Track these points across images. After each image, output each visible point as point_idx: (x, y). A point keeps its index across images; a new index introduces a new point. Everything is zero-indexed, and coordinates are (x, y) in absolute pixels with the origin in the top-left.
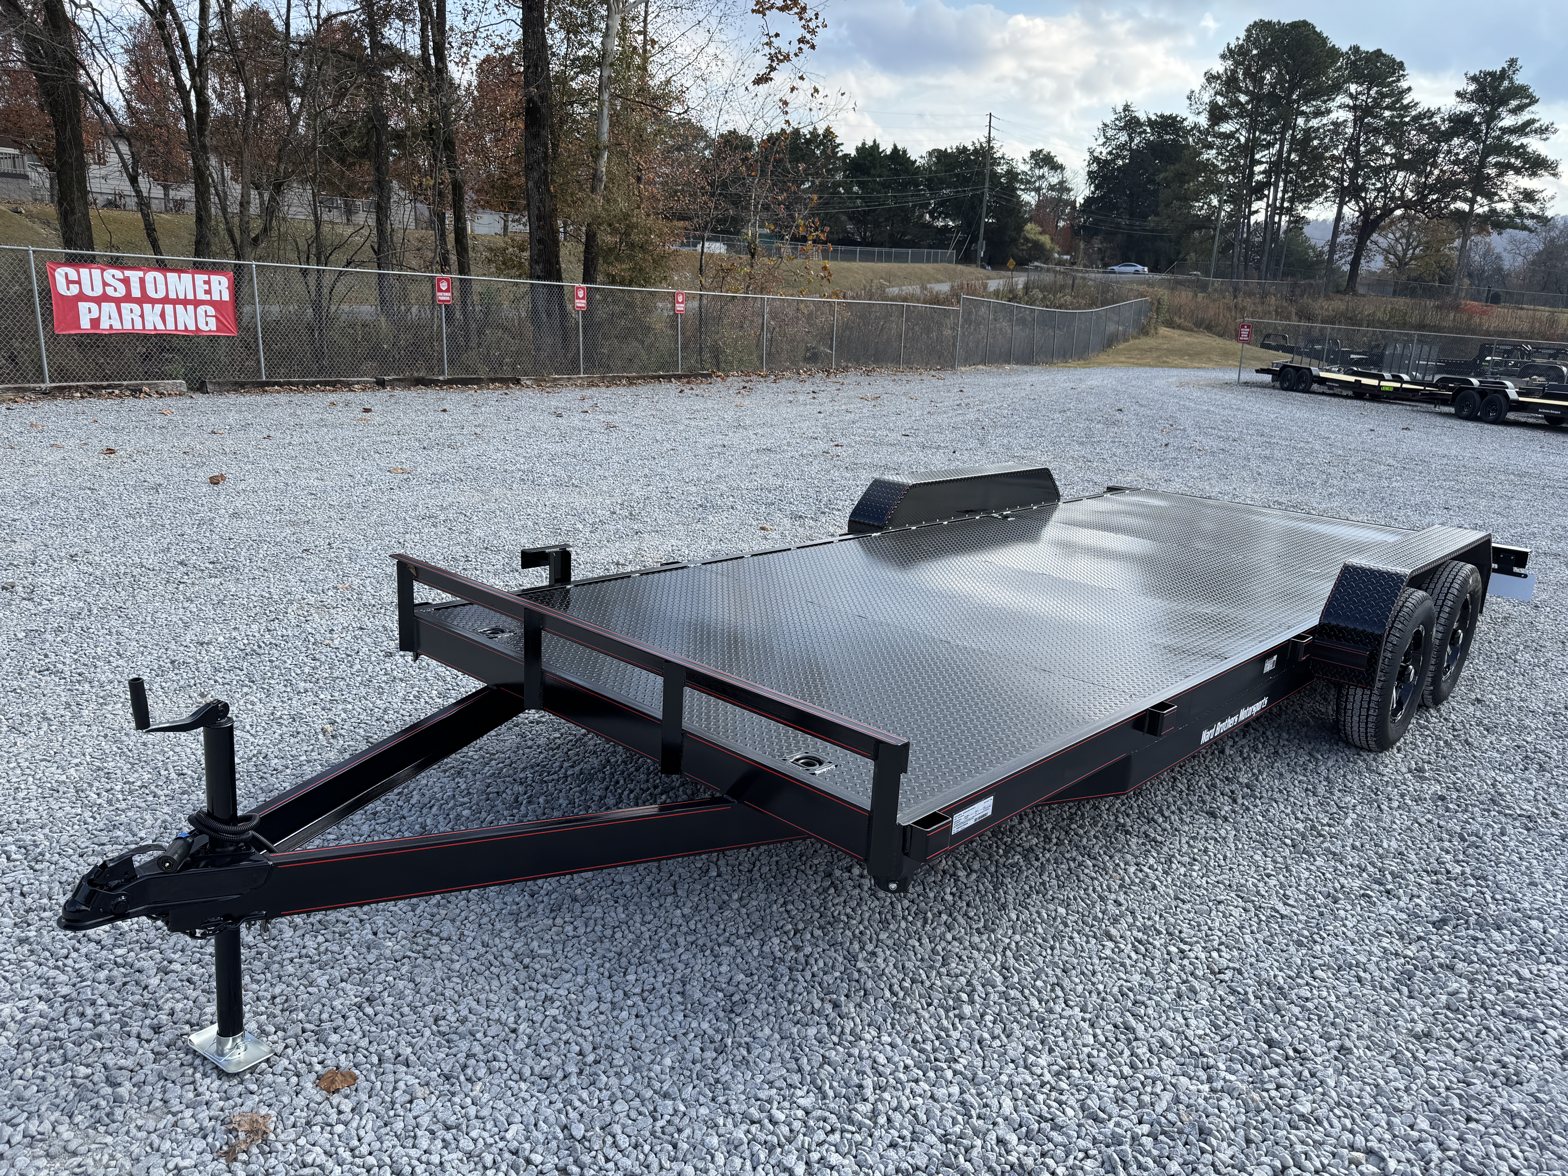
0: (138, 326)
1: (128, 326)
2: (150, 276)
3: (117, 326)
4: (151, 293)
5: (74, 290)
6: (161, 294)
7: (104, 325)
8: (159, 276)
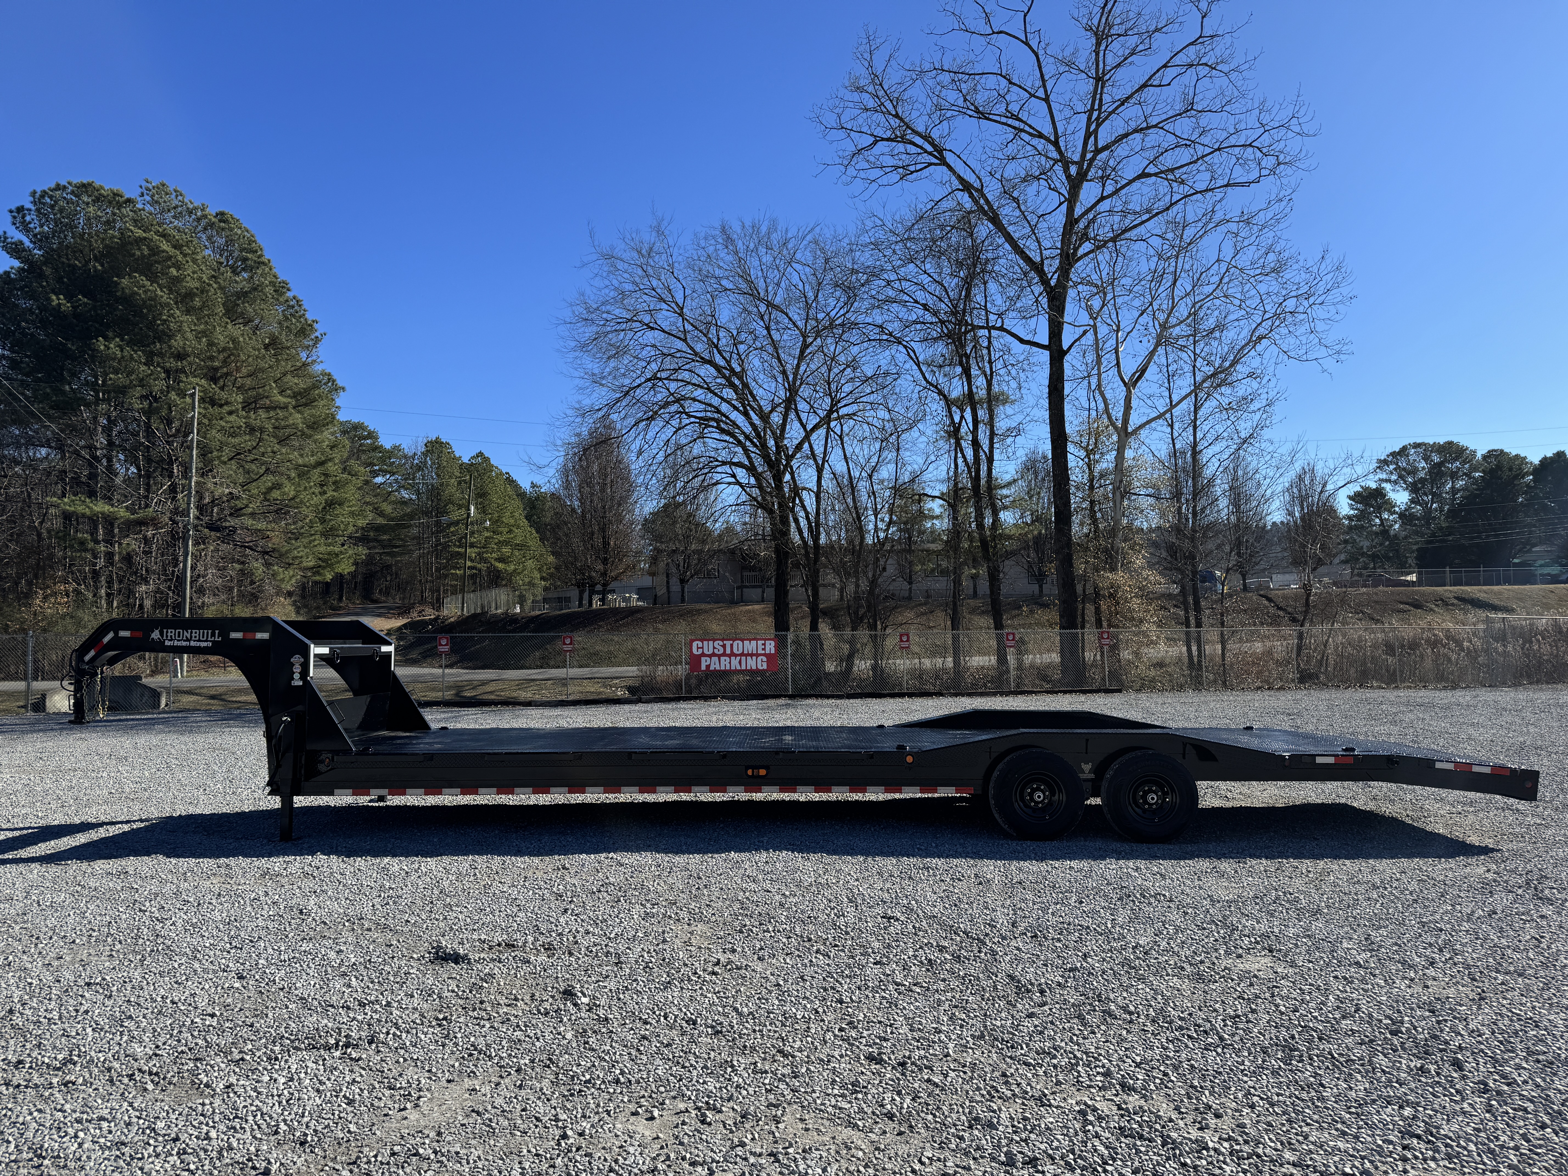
0: (728, 668)
1: (723, 668)
2: (735, 643)
3: (718, 668)
4: (735, 651)
5: (700, 651)
6: (740, 652)
7: (712, 668)
8: (740, 643)
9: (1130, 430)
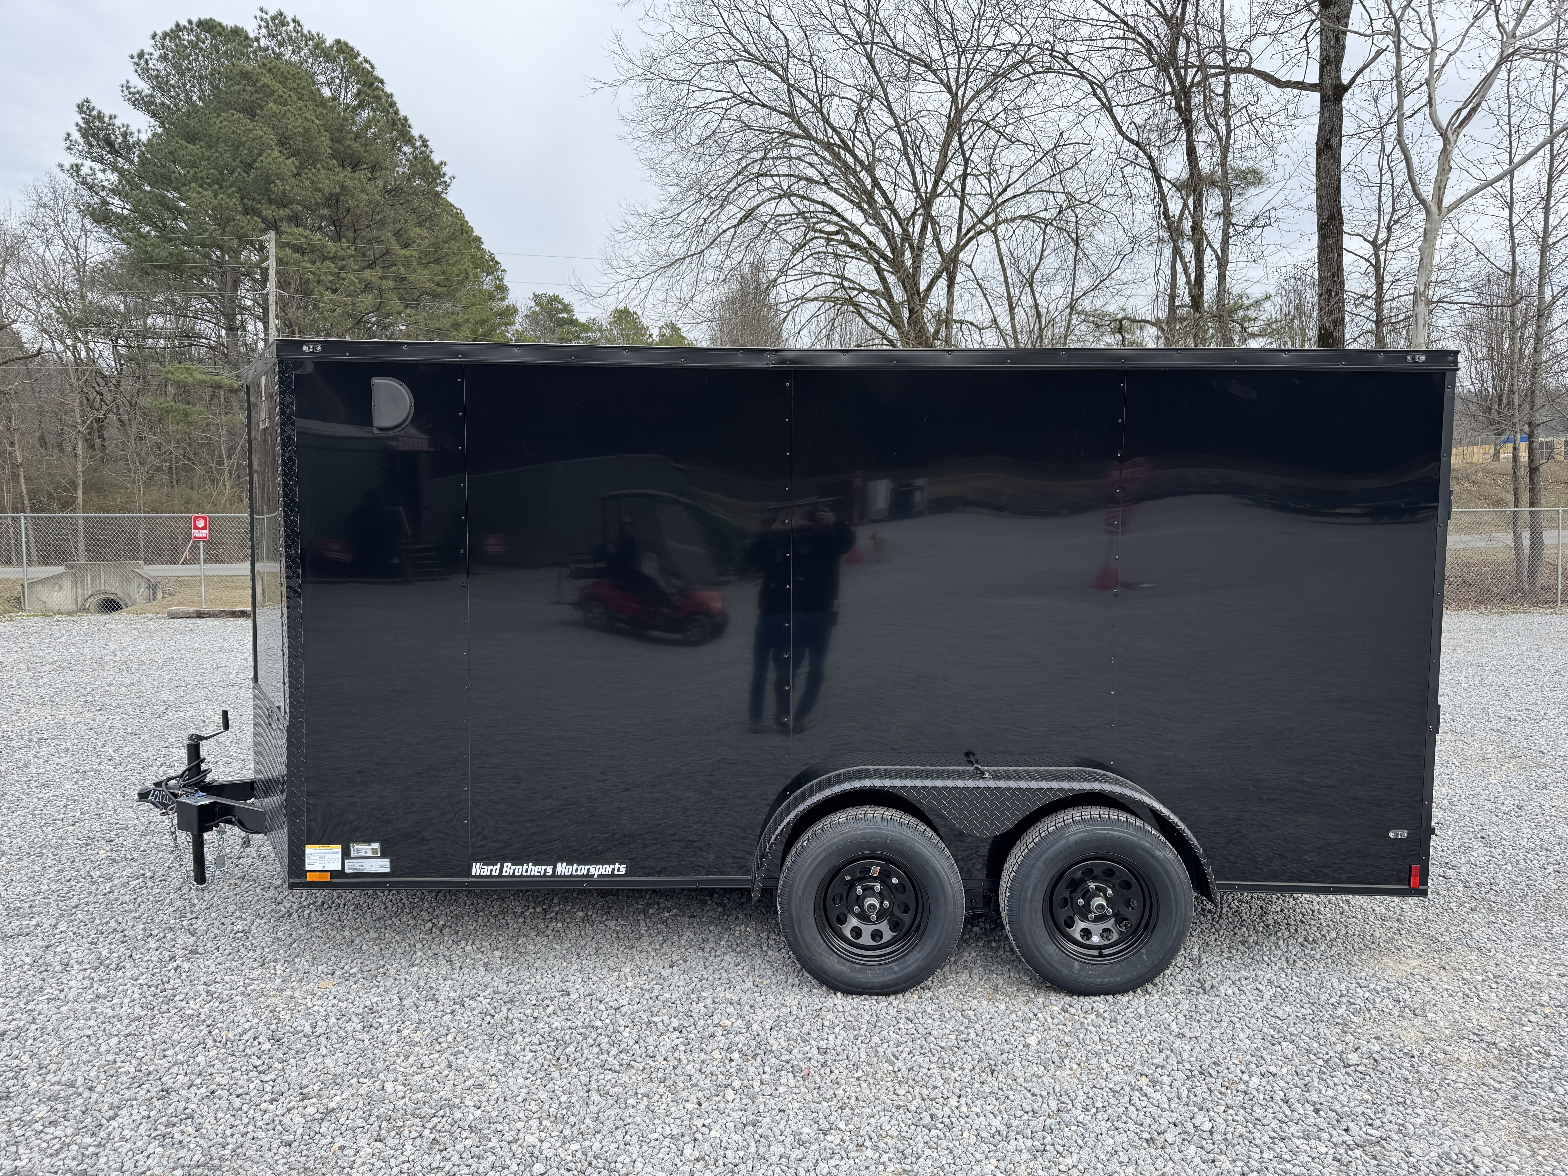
9: (1446, 203)
